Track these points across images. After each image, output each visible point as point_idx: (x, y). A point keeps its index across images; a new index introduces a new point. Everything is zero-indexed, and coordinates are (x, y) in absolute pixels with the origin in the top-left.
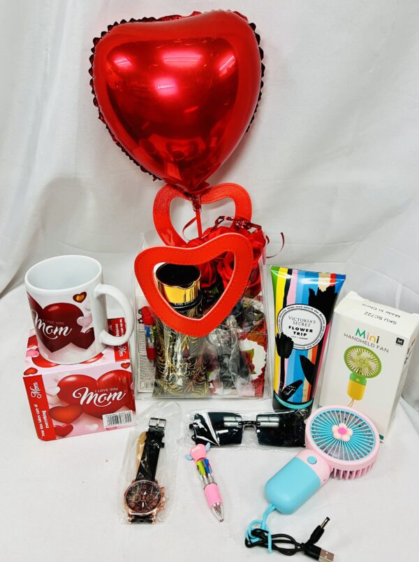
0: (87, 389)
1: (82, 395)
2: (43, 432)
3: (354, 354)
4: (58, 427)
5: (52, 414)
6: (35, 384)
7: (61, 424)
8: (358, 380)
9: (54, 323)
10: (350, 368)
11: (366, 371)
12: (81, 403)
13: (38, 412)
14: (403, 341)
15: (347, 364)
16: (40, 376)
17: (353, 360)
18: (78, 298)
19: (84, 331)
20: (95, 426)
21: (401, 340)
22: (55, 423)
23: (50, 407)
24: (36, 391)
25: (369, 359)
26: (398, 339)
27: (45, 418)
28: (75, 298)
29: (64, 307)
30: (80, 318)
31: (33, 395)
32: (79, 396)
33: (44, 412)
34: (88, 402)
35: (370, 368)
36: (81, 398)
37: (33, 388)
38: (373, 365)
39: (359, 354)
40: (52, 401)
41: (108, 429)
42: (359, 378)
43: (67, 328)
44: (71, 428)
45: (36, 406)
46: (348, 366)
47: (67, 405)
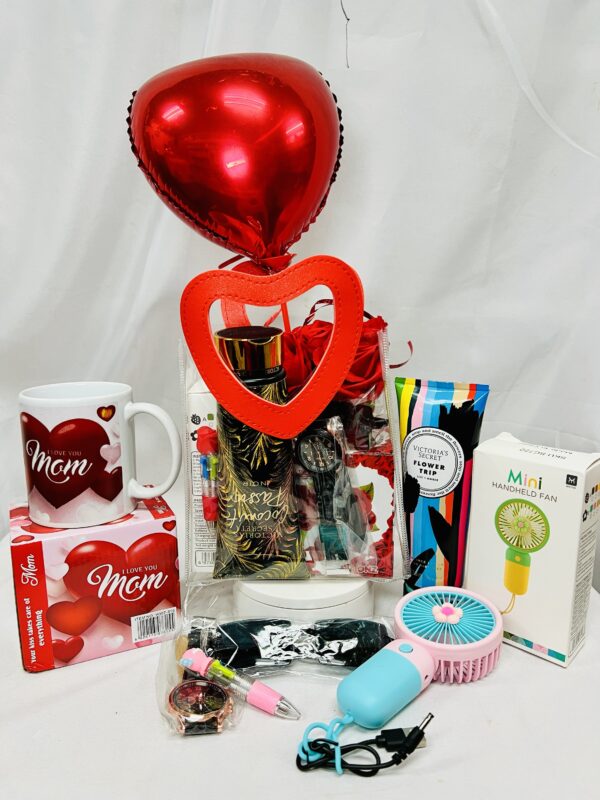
0: (111, 567)
1: (102, 580)
2: (33, 653)
3: (508, 514)
4: (60, 643)
5: (52, 616)
6: (30, 559)
7: (65, 638)
8: (518, 558)
9: (67, 453)
10: (505, 540)
11: (528, 541)
12: (100, 595)
13: (29, 613)
14: (576, 478)
15: (500, 532)
16: (39, 544)
17: (507, 524)
18: (104, 413)
19: (109, 469)
20: (119, 639)
21: (572, 477)
22: (56, 636)
23: (51, 603)
24: (29, 572)
25: (531, 518)
26: (568, 476)
27: (39, 624)
28: (99, 411)
29: (82, 425)
30: (105, 446)
31: (25, 580)
32: (97, 580)
33: (39, 613)
34: (110, 594)
35: (533, 535)
36: (99, 586)
37: (26, 566)
38: (537, 528)
39: (516, 513)
40: (55, 592)
41: (138, 645)
42: (519, 554)
43: (85, 462)
44: (81, 644)
45: (27, 601)
46: (502, 537)
47: (77, 598)
